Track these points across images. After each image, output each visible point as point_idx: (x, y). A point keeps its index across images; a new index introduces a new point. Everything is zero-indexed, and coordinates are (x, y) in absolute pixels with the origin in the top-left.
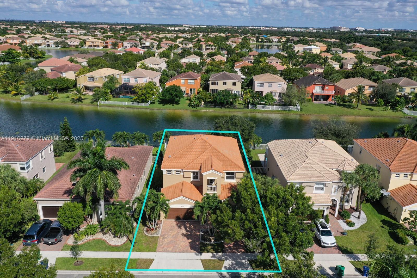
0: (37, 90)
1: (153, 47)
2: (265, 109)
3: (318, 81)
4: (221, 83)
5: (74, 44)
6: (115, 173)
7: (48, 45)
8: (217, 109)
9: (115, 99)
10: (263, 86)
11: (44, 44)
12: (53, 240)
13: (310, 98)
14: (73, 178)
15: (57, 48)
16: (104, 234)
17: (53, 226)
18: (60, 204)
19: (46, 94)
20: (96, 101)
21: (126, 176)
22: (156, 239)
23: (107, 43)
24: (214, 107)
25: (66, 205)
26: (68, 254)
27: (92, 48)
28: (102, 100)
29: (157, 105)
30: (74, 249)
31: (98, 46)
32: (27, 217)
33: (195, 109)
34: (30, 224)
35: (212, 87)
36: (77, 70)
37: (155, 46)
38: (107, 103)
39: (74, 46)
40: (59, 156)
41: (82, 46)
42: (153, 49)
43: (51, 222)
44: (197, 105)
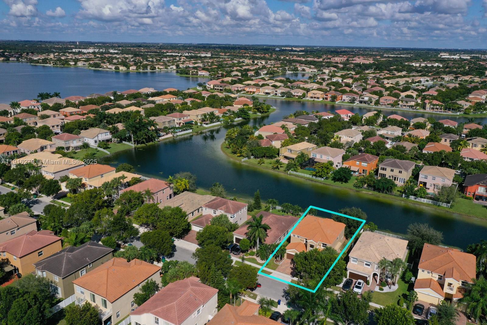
0: (252, 155)
1: (371, 102)
2: (417, 200)
3: (484, 182)
4: (389, 169)
5: (297, 94)
6: (266, 231)
7: (276, 94)
8: (376, 193)
9: (302, 170)
10: (427, 178)
11: (273, 93)
12: (236, 253)
13: (472, 196)
14: (248, 229)
15: (282, 98)
16: (257, 257)
17: (238, 247)
18: (242, 238)
19: (258, 158)
20: (288, 170)
21: (275, 233)
22: (278, 266)
23: (327, 95)
24: (374, 191)
25: (244, 239)
26: (240, 260)
27: (312, 99)
28: (292, 170)
29: (330, 181)
30: (243, 259)
31: (318, 98)
32: (229, 240)
33: (358, 189)
34: (229, 244)
35: (380, 171)
36: (283, 140)
37: (374, 101)
38: (295, 173)
39: (297, 96)
40: (251, 211)
41: (304, 97)
42: (371, 104)
43: (237, 245)
44: (359, 186)
